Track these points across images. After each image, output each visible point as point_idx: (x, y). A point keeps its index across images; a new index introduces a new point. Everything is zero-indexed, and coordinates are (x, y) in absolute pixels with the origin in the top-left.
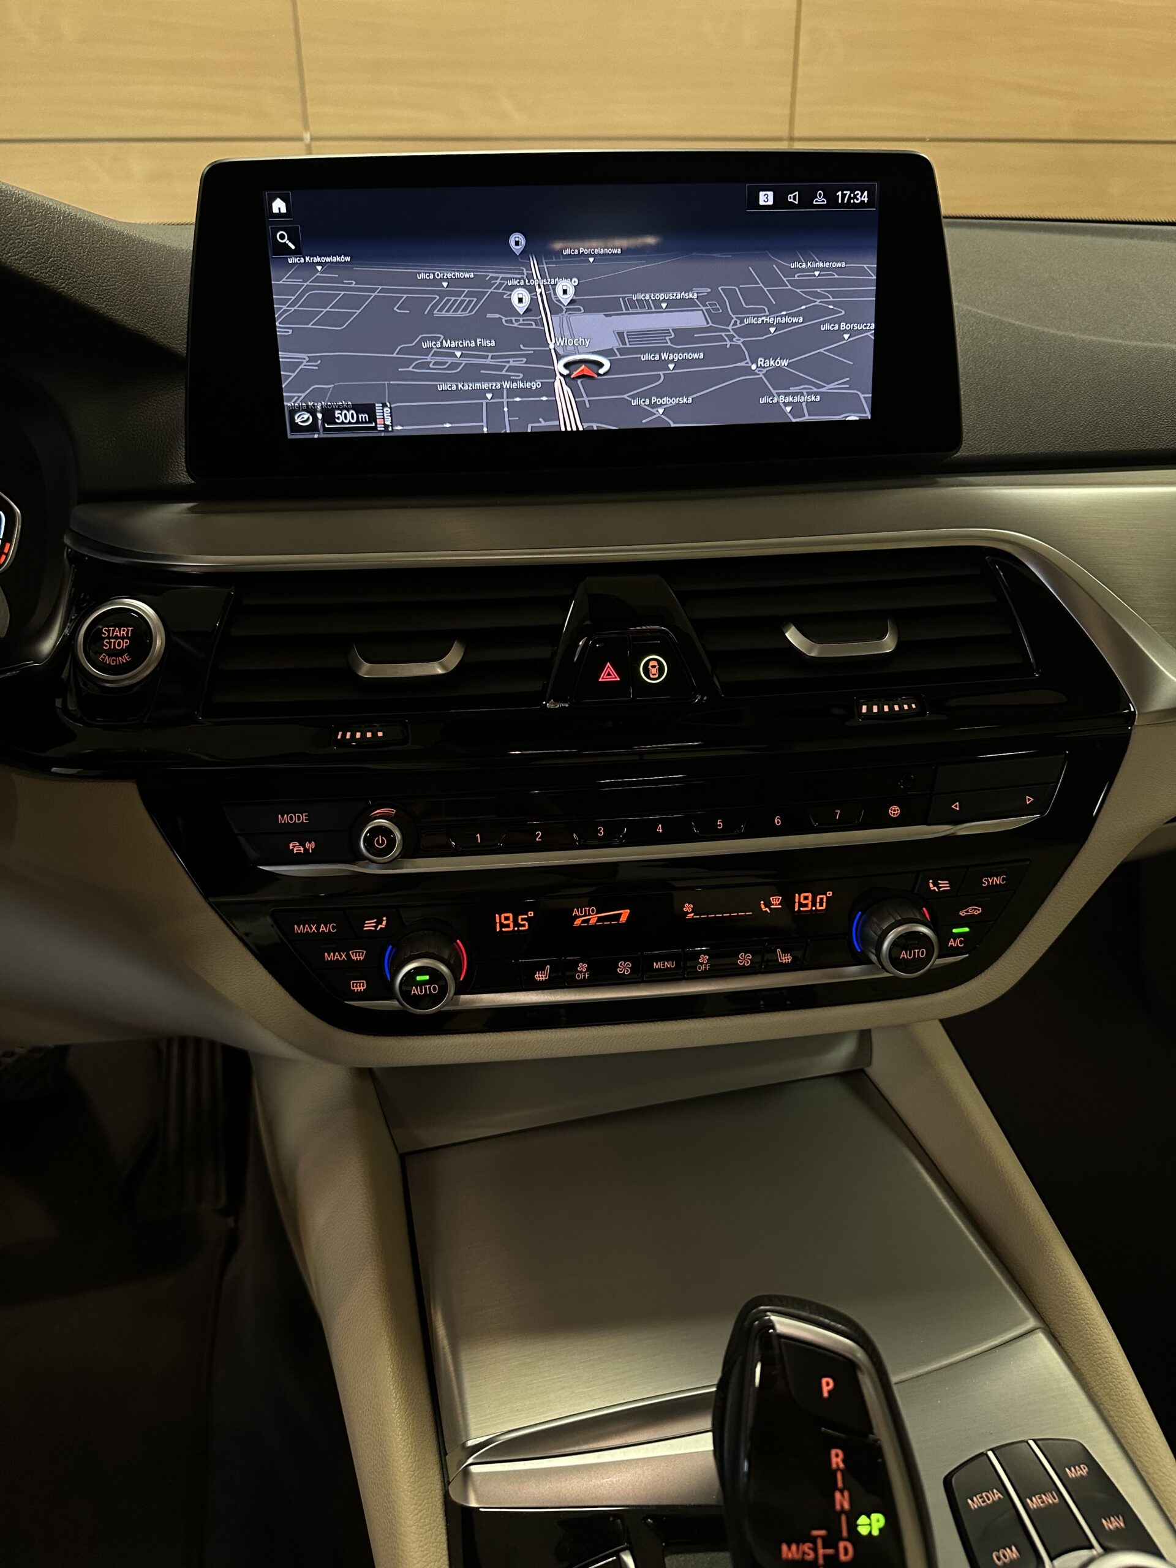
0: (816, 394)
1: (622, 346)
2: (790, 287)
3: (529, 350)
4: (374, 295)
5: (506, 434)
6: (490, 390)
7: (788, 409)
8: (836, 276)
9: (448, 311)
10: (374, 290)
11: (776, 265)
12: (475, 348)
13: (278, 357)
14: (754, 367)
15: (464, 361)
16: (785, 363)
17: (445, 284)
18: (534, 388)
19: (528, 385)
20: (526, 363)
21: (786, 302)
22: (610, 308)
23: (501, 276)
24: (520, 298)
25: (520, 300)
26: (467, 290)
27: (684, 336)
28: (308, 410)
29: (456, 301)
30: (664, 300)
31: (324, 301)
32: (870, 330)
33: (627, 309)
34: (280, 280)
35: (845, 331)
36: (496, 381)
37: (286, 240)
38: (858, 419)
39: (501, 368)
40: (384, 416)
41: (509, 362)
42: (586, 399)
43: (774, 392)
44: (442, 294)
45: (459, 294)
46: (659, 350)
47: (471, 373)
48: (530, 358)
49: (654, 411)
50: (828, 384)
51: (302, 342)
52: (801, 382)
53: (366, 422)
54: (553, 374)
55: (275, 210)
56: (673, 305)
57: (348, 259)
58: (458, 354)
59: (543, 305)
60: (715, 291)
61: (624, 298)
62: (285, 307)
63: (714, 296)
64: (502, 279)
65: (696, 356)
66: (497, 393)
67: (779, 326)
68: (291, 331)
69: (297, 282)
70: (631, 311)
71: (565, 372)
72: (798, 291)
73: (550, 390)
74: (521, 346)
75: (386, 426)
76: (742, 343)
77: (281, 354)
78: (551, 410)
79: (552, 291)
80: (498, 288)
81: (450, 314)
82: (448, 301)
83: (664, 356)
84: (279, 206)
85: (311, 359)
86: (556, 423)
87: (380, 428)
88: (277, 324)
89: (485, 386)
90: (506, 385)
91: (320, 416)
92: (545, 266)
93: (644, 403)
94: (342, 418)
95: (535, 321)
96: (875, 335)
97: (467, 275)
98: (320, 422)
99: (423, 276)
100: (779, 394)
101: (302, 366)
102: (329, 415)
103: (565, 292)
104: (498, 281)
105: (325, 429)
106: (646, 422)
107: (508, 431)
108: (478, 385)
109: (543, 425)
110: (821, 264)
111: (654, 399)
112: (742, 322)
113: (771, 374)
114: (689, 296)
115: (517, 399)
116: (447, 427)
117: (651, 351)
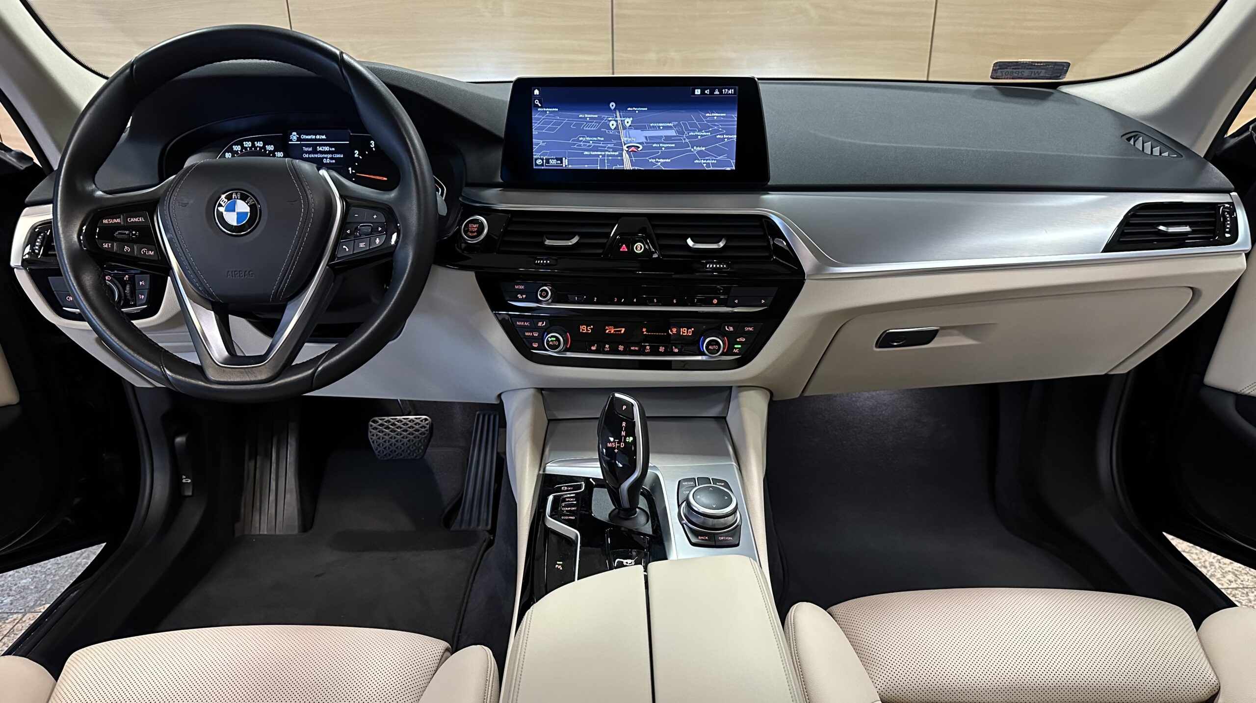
0: (715, 160)
1: (646, 141)
2: (706, 122)
3: (615, 142)
4: (565, 122)
5: (606, 170)
6: (601, 155)
7: (705, 165)
8: (723, 119)
10: (565, 120)
11: (701, 114)
12: (597, 140)
13: (532, 141)
14: (692, 150)
15: (593, 145)
16: (704, 149)
17: (588, 119)
18: (616, 154)
19: (614, 153)
20: (614, 146)
21: (705, 128)
22: (643, 128)
23: (607, 117)
24: (613, 124)
25: (613, 125)
26: (595, 121)
27: (668, 139)
28: (541, 159)
29: (591, 125)
30: (661, 126)
31: (549, 123)
32: (735, 138)
34: (535, 116)
35: (726, 138)
36: (603, 152)
37: (538, 103)
38: (730, 169)
39: (605, 147)
40: (565, 162)
41: (608, 145)
42: (633, 159)
44: (587, 122)
45: (593, 122)
46: (659, 143)
47: (595, 149)
48: (615, 144)
49: (657, 164)
50: (719, 157)
51: (541, 137)
52: (709, 155)
53: (559, 164)
54: (622, 150)
55: (535, 94)
56: (665, 128)
57: (557, 110)
58: (591, 142)
59: (620, 126)
60: (679, 123)
61: (648, 125)
62: (536, 125)
63: (679, 125)
65: (672, 145)
66: (603, 156)
67: (701, 136)
68: (537, 133)
69: (540, 116)
70: (650, 129)
71: (627, 149)
72: (709, 123)
73: (621, 155)
74: (612, 140)
75: (566, 165)
76: (689, 141)
78: (622, 162)
79: (623, 122)
80: (605, 121)
81: (589, 129)
82: (589, 124)
83: (661, 145)
84: (536, 92)
85: (543, 142)
86: (623, 167)
87: (564, 166)
88: (533, 130)
89: (599, 153)
90: (607, 153)
91: (544, 161)
92: (622, 114)
93: (654, 161)
94: (552, 162)
95: (617, 132)
96: (737, 139)
97: (595, 116)
98: (544, 163)
99: (580, 116)
100: (701, 160)
101: (540, 144)
102: (548, 161)
103: (628, 122)
105: (546, 166)
106: (654, 168)
108: (596, 153)
109: (619, 167)
110: (717, 115)
111: (657, 160)
112: (688, 133)
113: (699, 152)
114: (670, 125)
115: (610, 158)
116: (586, 167)
117: (656, 143)
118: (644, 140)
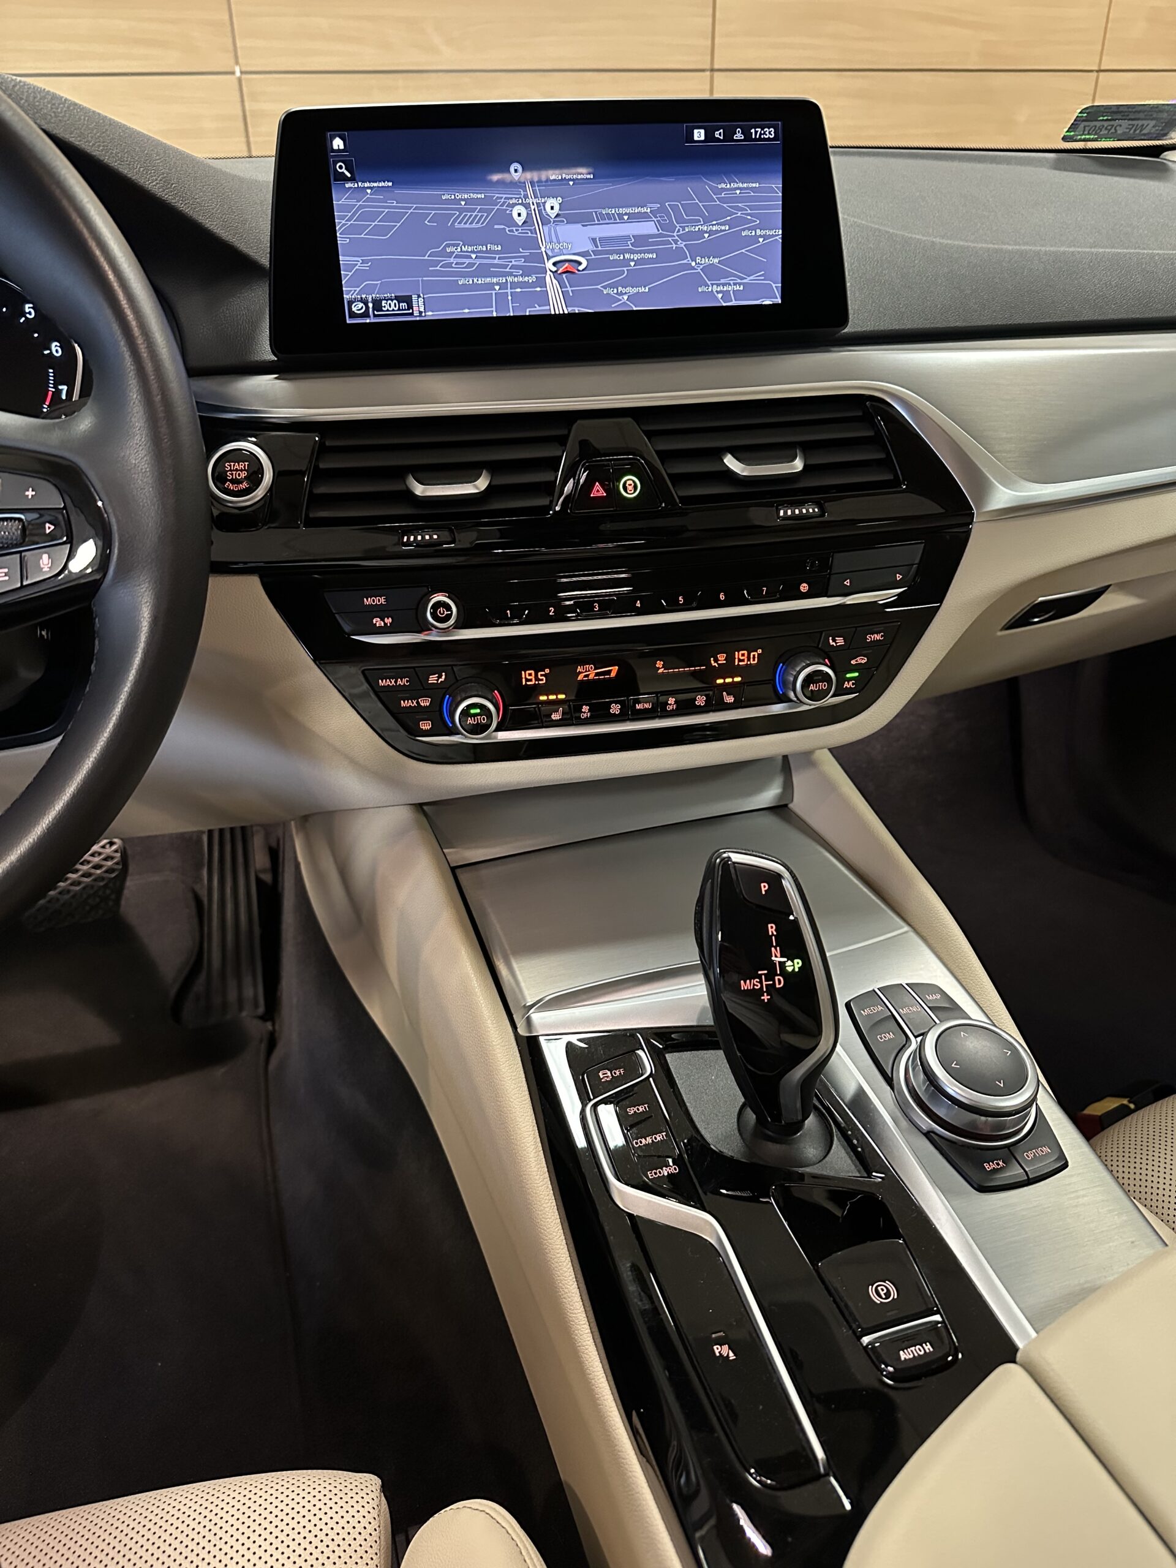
0: (740, 284)
1: (595, 249)
2: (718, 203)
3: (527, 253)
4: (410, 211)
5: (510, 317)
6: (497, 284)
7: (720, 296)
8: (752, 194)
9: (465, 223)
10: (410, 208)
11: (708, 185)
12: (487, 252)
13: (339, 260)
14: (693, 264)
15: (478, 262)
16: (716, 260)
17: (463, 203)
18: (530, 281)
19: (526, 279)
20: (524, 262)
21: (715, 214)
22: (585, 220)
23: (504, 196)
25: (519, 215)
26: (479, 207)
27: (641, 241)
28: (362, 301)
29: (471, 215)
30: (626, 214)
31: (372, 217)
32: (778, 235)
33: (598, 220)
34: (339, 200)
35: (761, 236)
36: (502, 276)
37: (344, 170)
38: (771, 303)
39: (506, 267)
40: (418, 306)
41: (511, 262)
42: (569, 289)
43: (709, 283)
44: (461, 211)
45: (472, 210)
46: (623, 252)
47: (483, 271)
48: (527, 259)
49: (620, 298)
50: (749, 276)
51: (357, 248)
52: (727, 275)
53: (405, 310)
54: (544, 271)
55: (335, 147)
56: (633, 218)
57: (390, 184)
58: (474, 256)
59: (536, 218)
60: (663, 205)
61: (596, 212)
62: (343, 222)
63: (662, 210)
64: (506, 198)
65: (650, 256)
66: (503, 286)
67: (711, 233)
68: (348, 240)
69: (352, 202)
70: (601, 222)
71: (554, 269)
72: (725, 205)
73: (542, 282)
74: (521, 250)
75: (421, 312)
76: (685, 245)
77: (341, 258)
78: (544, 298)
79: (542, 207)
80: (502, 205)
81: (467, 226)
82: (466, 215)
83: (627, 256)
84: (338, 143)
85: (363, 262)
86: (548, 308)
87: (416, 313)
88: (338, 235)
89: (495, 280)
90: (510, 279)
91: (371, 305)
92: (537, 188)
93: (613, 292)
94: (387, 307)
95: (530, 230)
96: (783, 238)
97: (479, 196)
98: (371, 310)
99: (444, 198)
100: (712, 285)
101: (357, 267)
102: (377, 304)
103: (552, 208)
104: (503, 200)
105: (376, 316)
106: (614, 307)
107: (512, 315)
108: (488, 280)
109: (538, 310)
110: (741, 185)
111: (620, 289)
112: (684, 230)
113: (706, 269)
114: (643, 210)
115: (519, 290)
116: (466, 313)
117: (618, 252)
118: (590, 247)
